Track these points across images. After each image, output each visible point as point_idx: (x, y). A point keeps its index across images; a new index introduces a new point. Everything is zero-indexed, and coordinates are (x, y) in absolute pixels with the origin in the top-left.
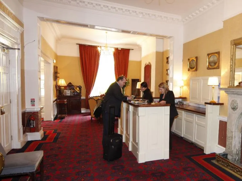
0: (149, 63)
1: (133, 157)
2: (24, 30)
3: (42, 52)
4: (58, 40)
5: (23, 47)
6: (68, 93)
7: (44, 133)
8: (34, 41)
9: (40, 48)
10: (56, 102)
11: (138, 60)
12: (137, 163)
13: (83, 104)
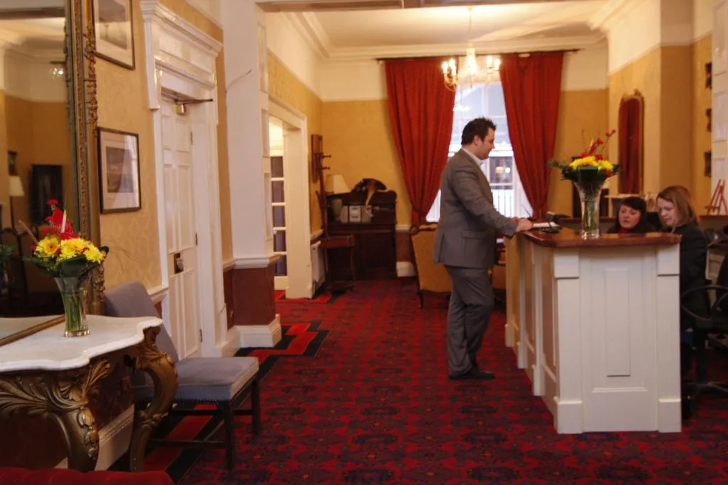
0: (637, 93)
1: (542, 412)
2: (222, 48)
3: (271, 99)
4: (321, 55)
5: (222, 92)
6: (355, 214)
7: (284, 330)
8: (250, 72)
9: (266, 88)
10: (319, 243)
11: (599, 85)
12: (554, 431)
13: (401, 249)
